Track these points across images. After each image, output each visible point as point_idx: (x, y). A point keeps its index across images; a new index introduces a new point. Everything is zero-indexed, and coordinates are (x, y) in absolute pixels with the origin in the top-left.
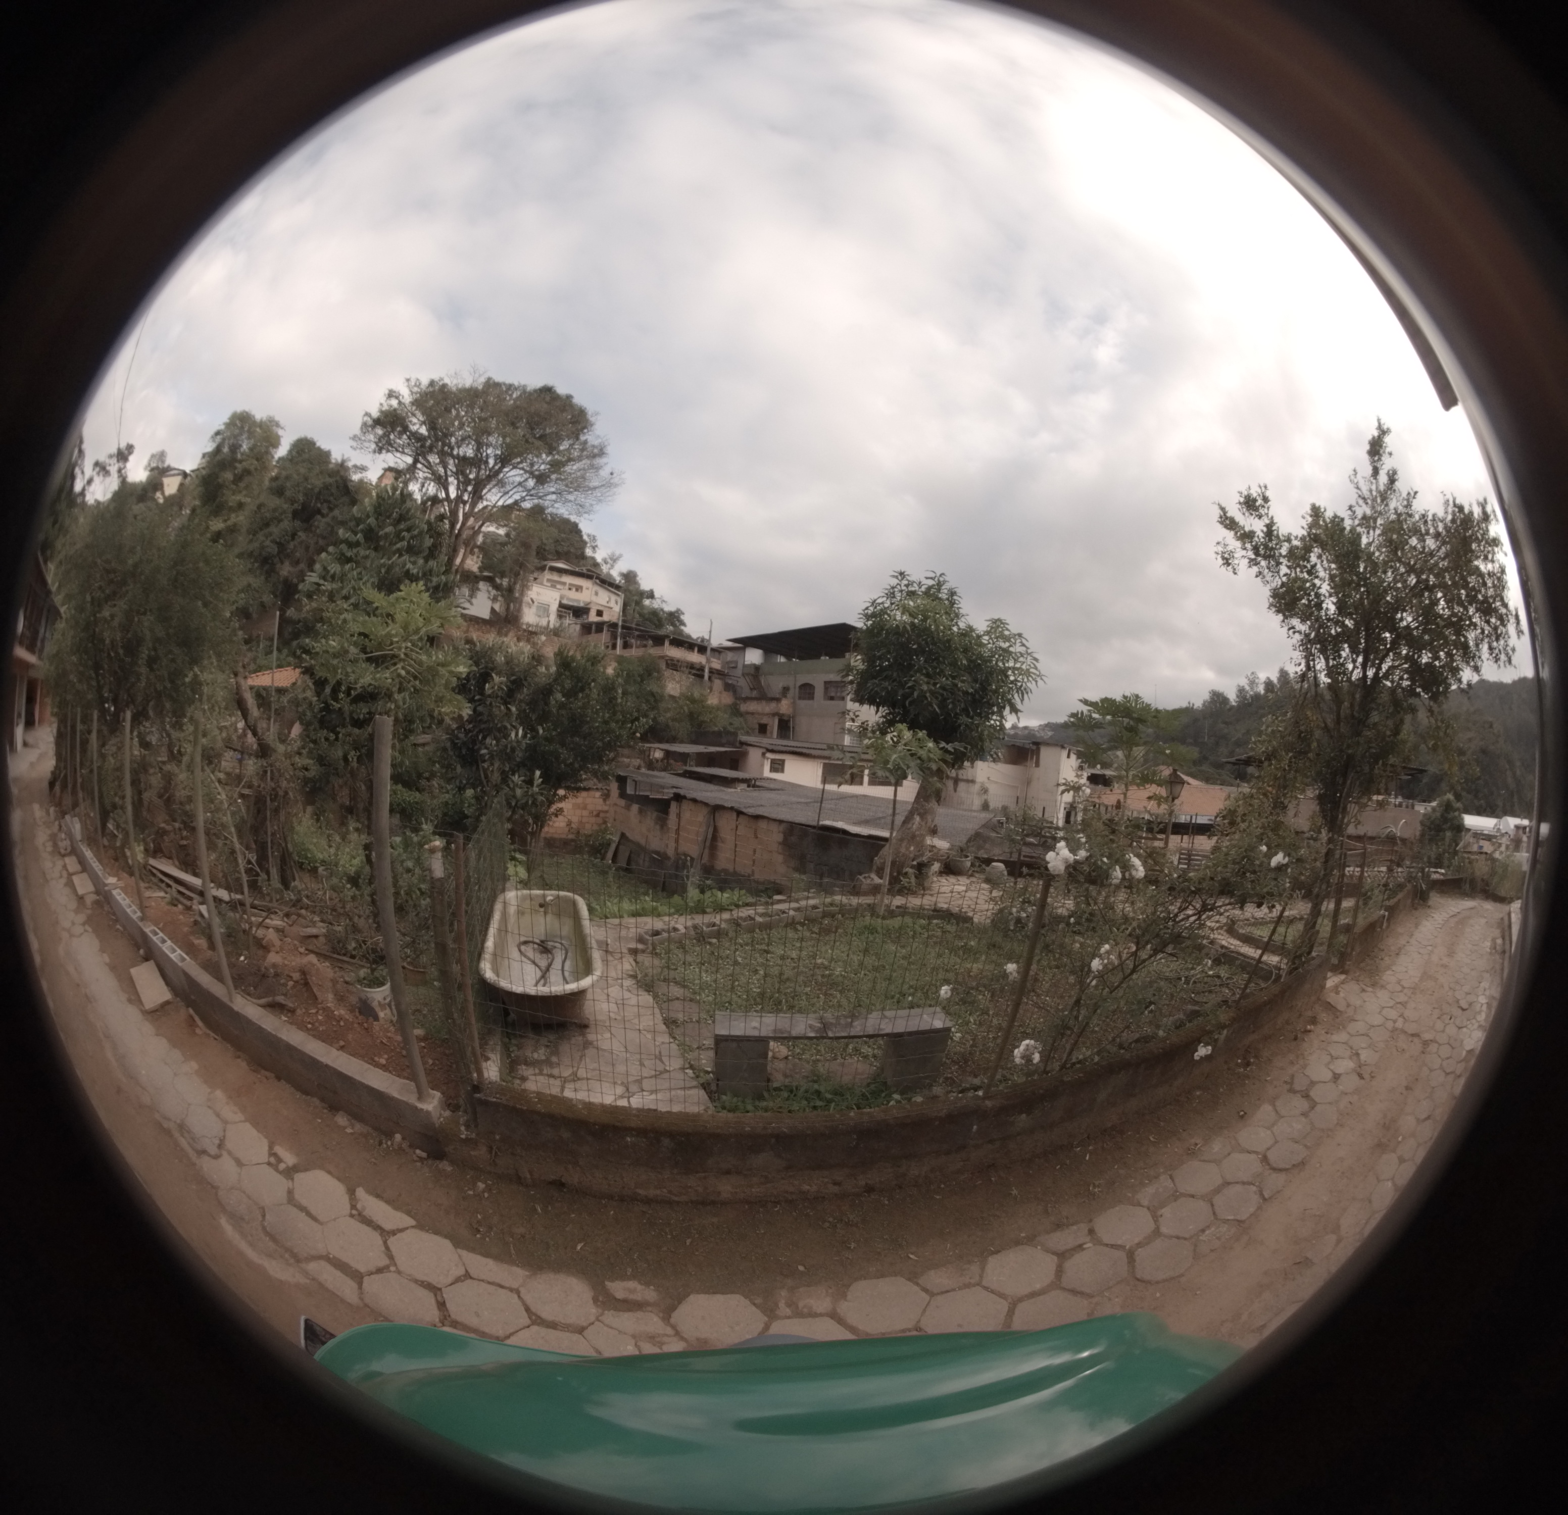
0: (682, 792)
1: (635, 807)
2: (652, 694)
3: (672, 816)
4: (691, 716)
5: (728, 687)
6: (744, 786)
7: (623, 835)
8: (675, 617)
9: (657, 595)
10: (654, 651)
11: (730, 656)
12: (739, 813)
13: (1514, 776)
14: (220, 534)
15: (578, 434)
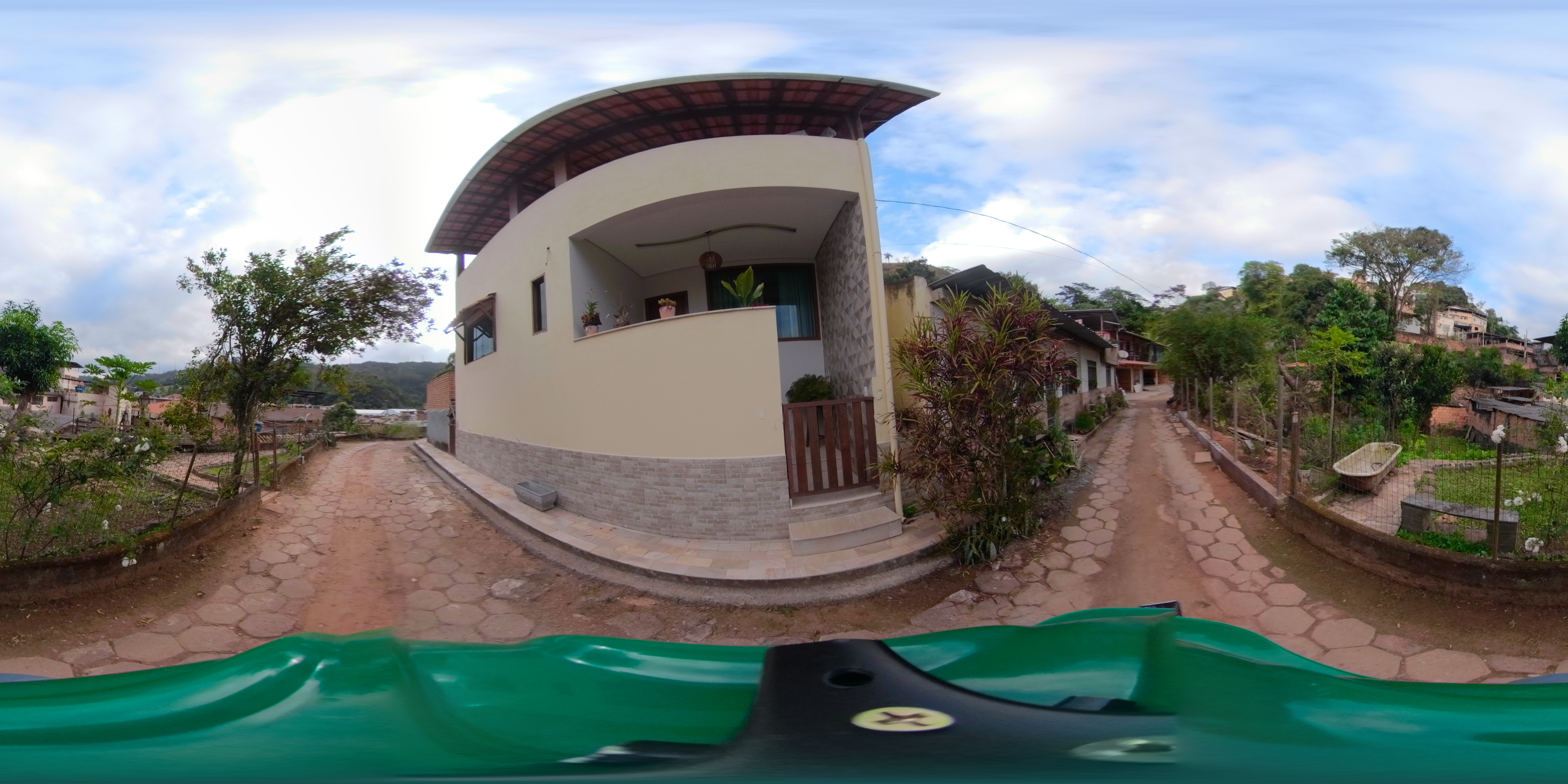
0: (1496, 408)
1: (1478, 415)
2: (1496, 364)
3: (1492, 419)
4: (1516, 374)
5: (1534, 361)
6: (1530, 405)
7: (1473, 427)
8: (1513, 330)
9: (1504, 319)
10: (1499, 345)
11: (1536, 347)
12: (1518, 417)
13: (396, 395)
15: (1445, 247)
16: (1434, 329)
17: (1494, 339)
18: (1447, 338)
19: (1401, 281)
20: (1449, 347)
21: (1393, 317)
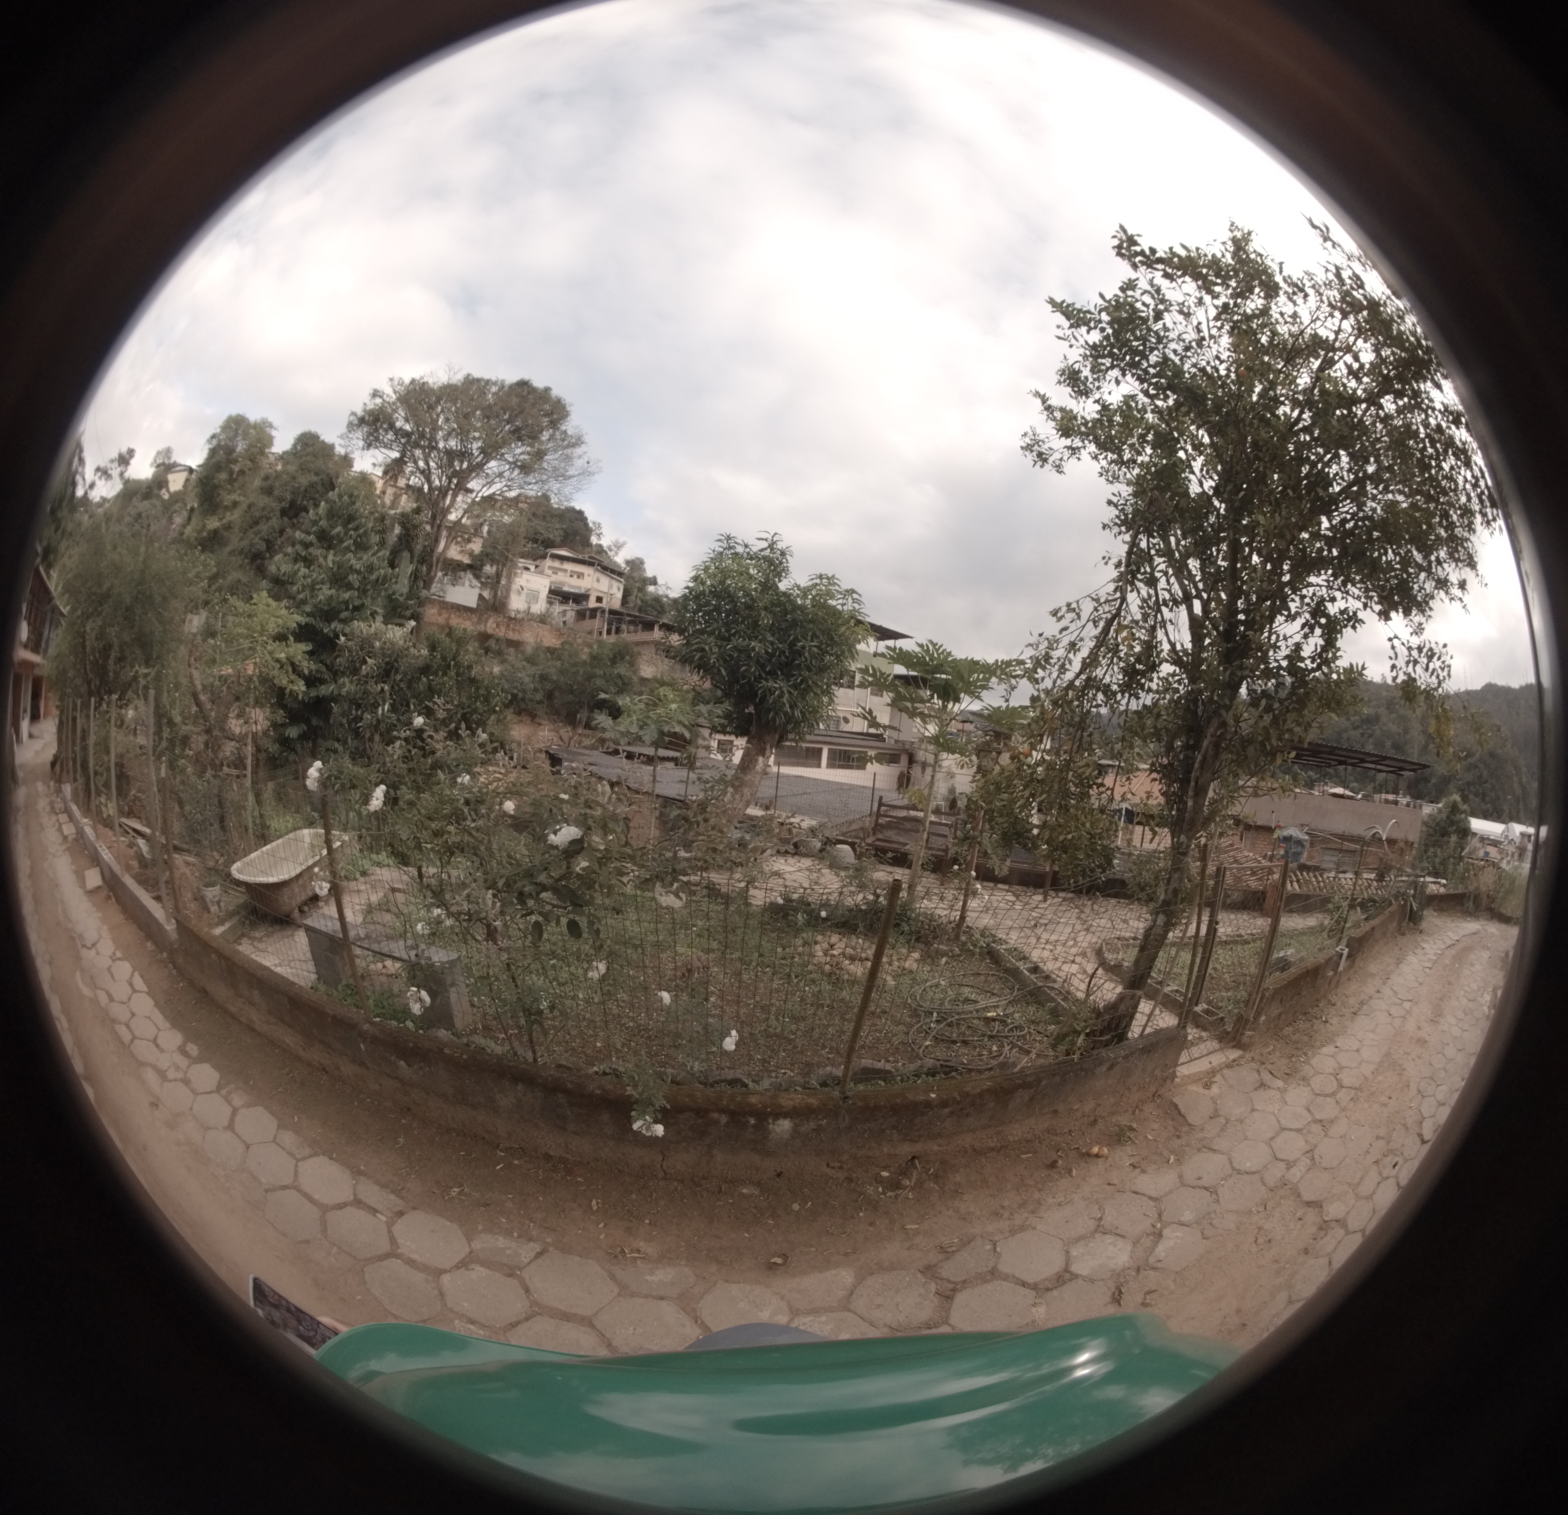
9: (660, 581)
13: (1520, 782)
14: (216, 532)
15: (554, 424)
16: (507, 597)
17: (630, 622)
18: (529, 618)
19: (462, 488)
20: (529, 637)
21: (424, 569)
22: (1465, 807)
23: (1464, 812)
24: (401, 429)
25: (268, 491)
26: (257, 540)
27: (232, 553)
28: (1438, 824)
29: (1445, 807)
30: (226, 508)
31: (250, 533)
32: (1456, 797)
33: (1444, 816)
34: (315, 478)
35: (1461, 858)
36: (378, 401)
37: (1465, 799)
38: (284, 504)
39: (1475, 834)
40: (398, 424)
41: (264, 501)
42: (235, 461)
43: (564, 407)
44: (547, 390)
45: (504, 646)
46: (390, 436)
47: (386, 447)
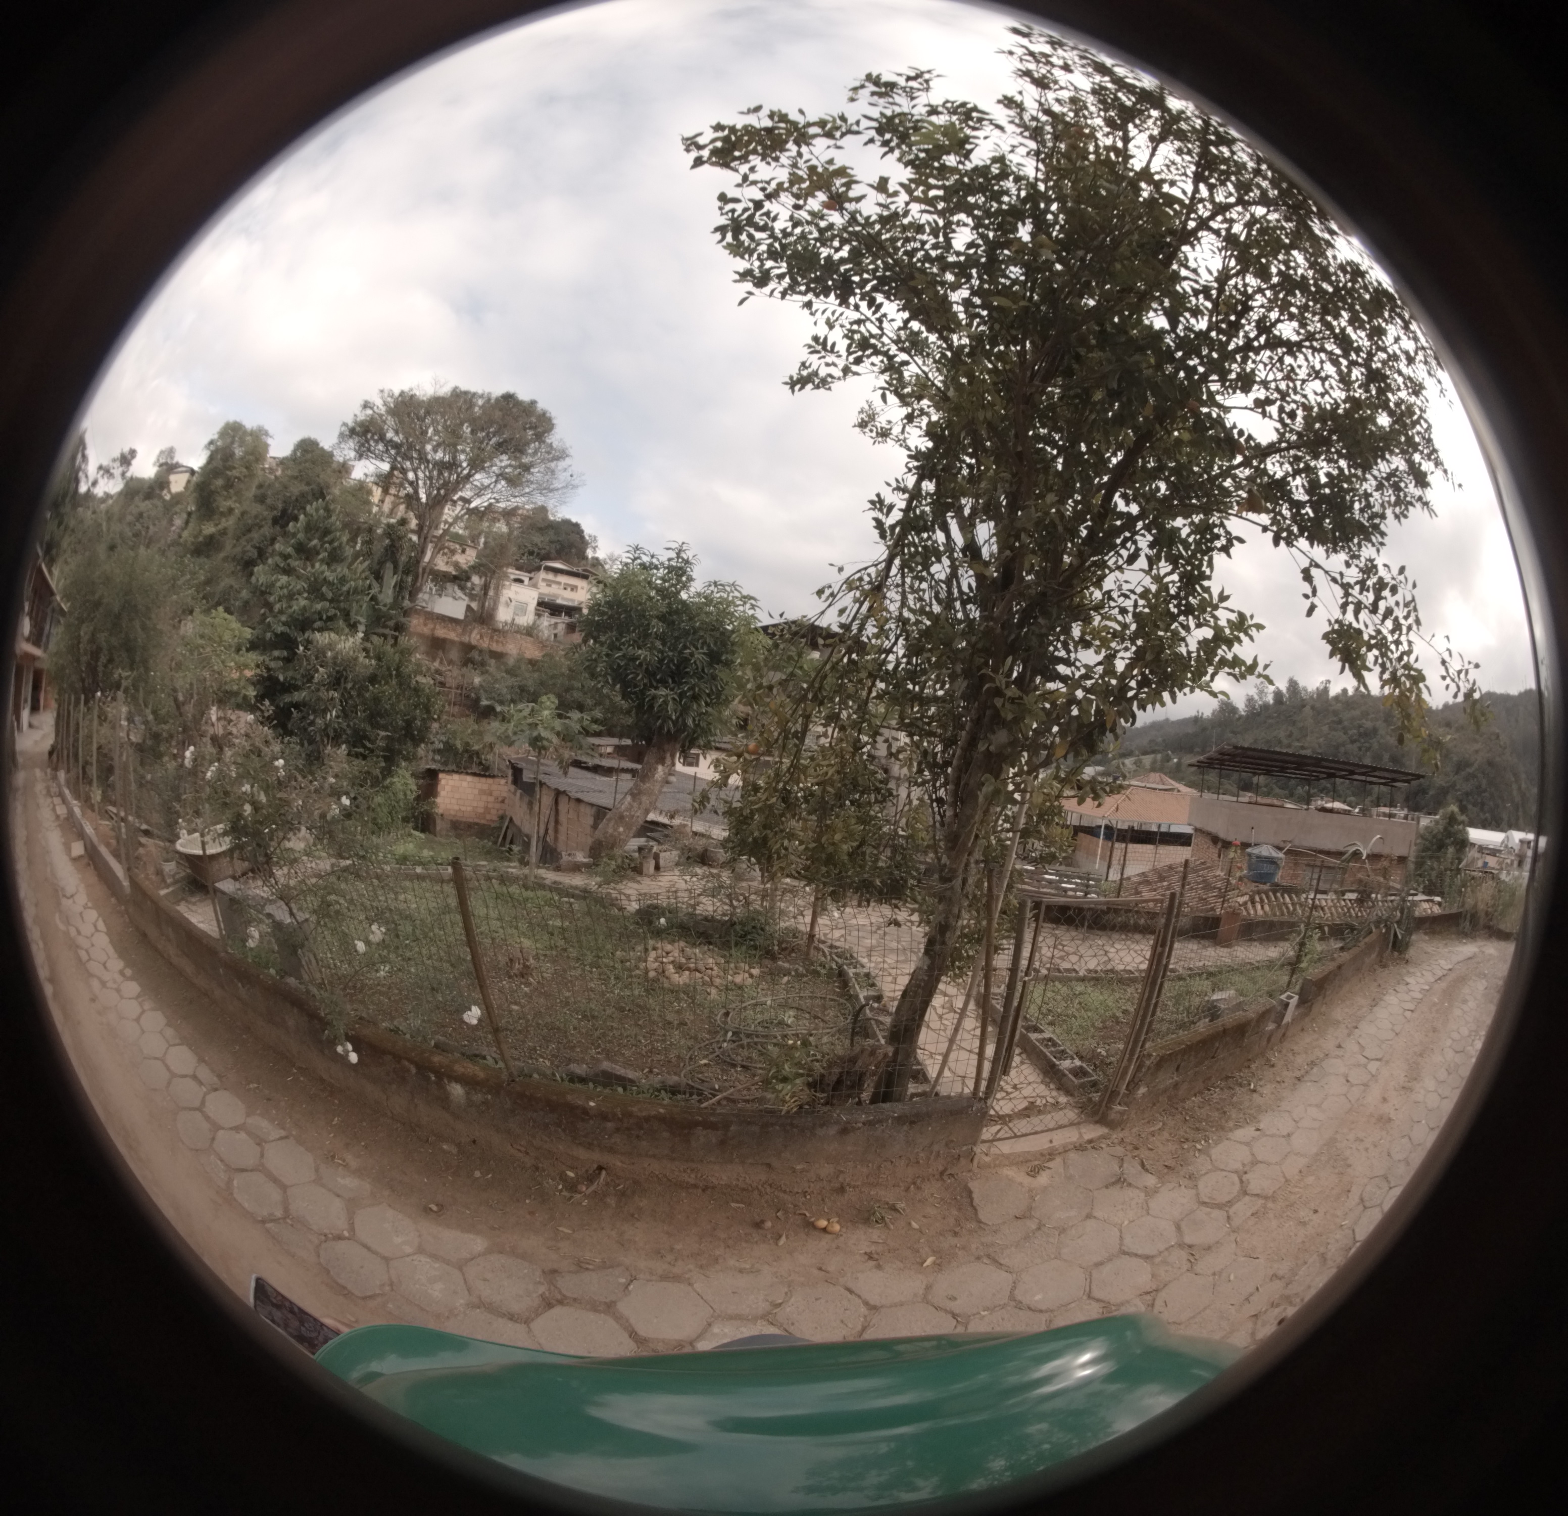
13: (1519, 788)
14: (211, 537)
15: (539, 437)
16: (494, 608)
20: (512, 649)
21: (410, 579)
22: (1463, 818)
23: (1463, 822)
24: (391, 441)
25: (261, 499)
26: (249, 547)
27: (225, 559)
28: (1434, 836)
29: (1443, 817)
30: (222, 514)
31: (243, 542)
32: (1454, 808)
33: (1441, 828)
34: (305, 488)
35: (1458, 871)
36: (369, 412)
37: (1463, 809)
38: (275, 513)
39: (1473, 845)
40: (390, 435)
41: (257, 509)
42: (232, 468)
43: (550, 419)
44: (533, 403)
45: (487, 657)
46: (381, 447)
47: (377, 457)
